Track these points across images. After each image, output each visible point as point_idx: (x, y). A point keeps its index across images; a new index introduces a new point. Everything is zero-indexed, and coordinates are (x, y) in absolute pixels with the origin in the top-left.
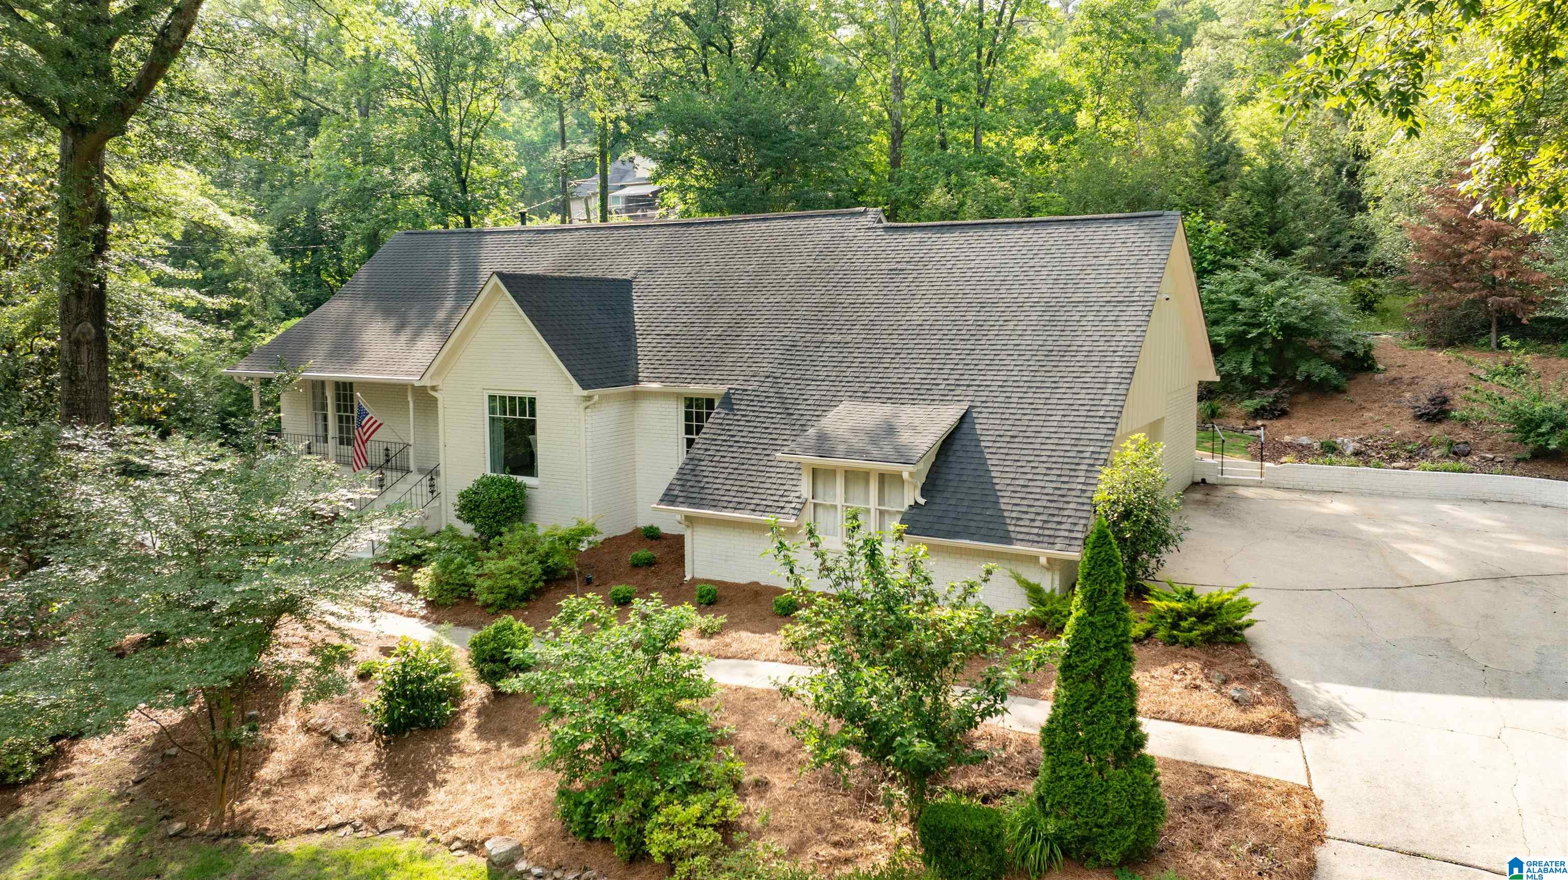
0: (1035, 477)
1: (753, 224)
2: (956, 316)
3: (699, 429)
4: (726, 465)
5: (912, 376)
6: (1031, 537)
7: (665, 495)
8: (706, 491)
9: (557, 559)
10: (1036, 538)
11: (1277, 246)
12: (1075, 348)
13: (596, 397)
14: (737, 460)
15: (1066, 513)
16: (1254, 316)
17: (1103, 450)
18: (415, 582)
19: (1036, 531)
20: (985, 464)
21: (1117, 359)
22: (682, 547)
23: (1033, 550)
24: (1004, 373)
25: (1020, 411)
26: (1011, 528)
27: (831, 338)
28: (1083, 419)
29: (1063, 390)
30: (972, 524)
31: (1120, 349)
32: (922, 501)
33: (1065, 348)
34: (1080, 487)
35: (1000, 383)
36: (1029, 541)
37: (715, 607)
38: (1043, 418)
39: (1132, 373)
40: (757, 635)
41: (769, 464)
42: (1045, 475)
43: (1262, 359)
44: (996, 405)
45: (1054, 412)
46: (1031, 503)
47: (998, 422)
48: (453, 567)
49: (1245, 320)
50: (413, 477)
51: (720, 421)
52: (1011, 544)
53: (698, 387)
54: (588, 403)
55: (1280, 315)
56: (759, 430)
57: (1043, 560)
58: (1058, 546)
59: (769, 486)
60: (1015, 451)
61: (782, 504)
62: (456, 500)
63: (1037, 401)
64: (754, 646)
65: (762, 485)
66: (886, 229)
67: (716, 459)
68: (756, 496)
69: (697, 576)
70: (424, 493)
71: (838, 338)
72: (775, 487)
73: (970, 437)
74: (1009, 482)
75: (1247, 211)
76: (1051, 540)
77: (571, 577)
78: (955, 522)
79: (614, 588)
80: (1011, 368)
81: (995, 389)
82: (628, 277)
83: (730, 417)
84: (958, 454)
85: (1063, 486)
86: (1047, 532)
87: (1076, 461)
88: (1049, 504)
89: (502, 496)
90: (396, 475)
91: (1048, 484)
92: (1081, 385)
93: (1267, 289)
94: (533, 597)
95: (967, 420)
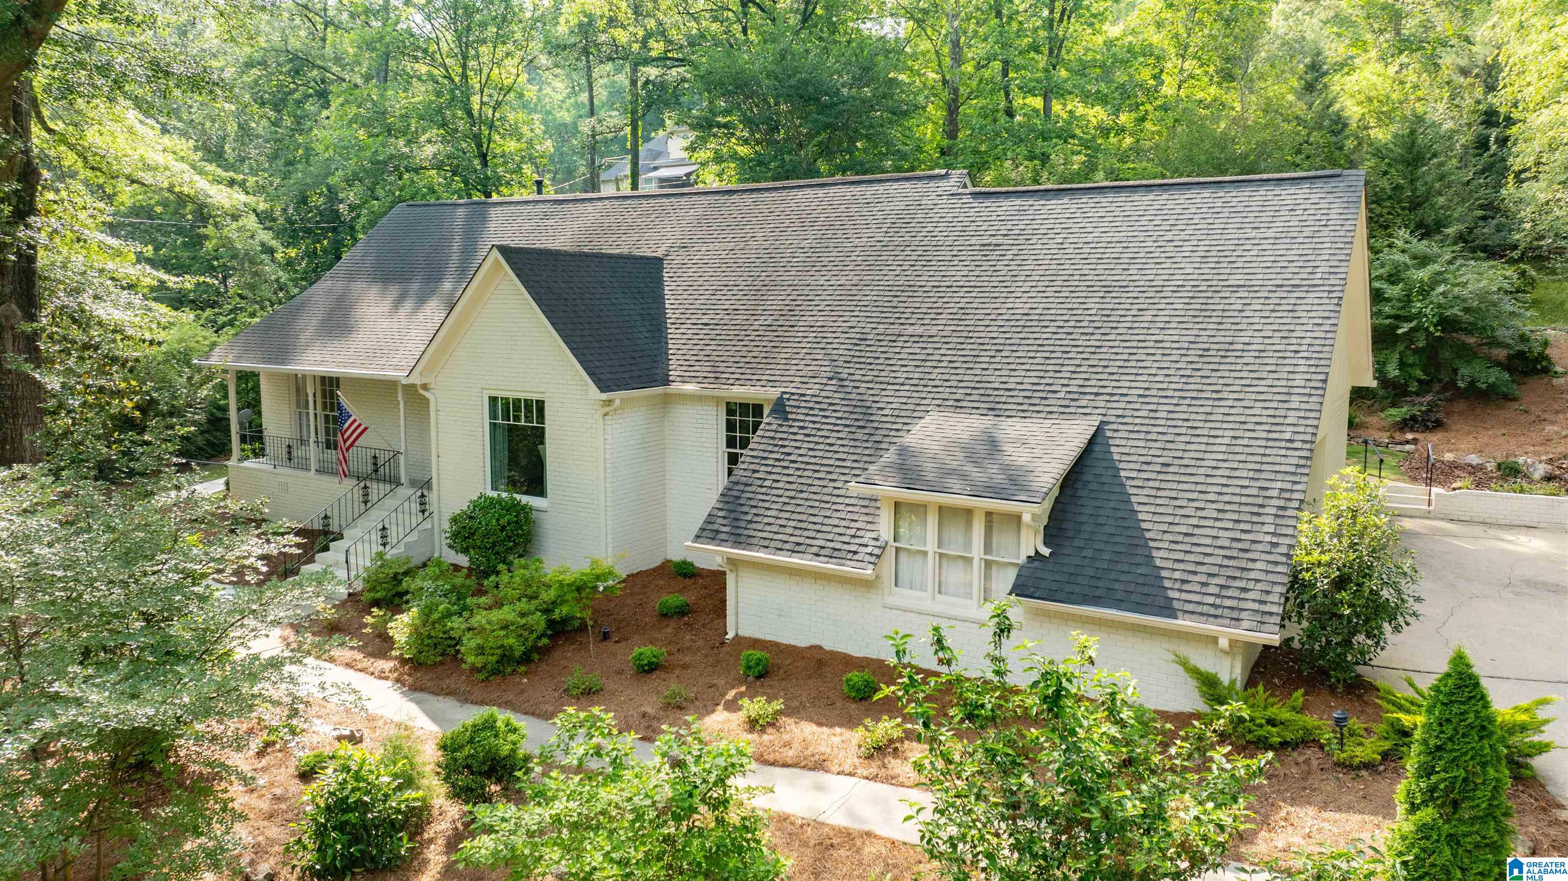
0: (1203, 523)
1: (808, 191)
2: (1073, 303)
3: (745, 443)
4: (780, 492)
5: (1019, 380)
6: (1205, 609)
7: (703, 529)
8: (754, 526)
9: (565, 610)
10: (1212, 611)
11: (1420, 225)
12: (1240, 347)
13: (618, 402)
14: (794, 486)
15: (1252, 575)
16: (1403, 308)
17: (1296, 487)
18: (391, 633)
19: (1211, 600)
20: (1129, 502)
21: (1303, 362)
22: (723, 588)
23: (1210, 628)
24: (1145, 378)
25: (1171, 430)
26: (1172, 594)
27: (910, 330)
28: (1264, 443)
29: (1230, 403)
30: (1116, 586)
31: (1304, 348)
32: (1046, 552)
33: (1226, 347)
34: (1268, 538)
35: (1141, 392)
36: (1202, 614)
37: (766, 681)
38: (1205, 440)
39: (1325, 381)
40: (825, 729)
41: (836, 492)
42: (1216, 519)
43: (1411, 360)
44: (1137, 421)
45: (1220, 433)
46: (1200, 559)
47: (1142, 444)
48: (435, 616)
49: (1393, 312)
50: (405, 491)
51: (771, 434)
52: (1175, 617)
53: (742, 389)
54: (607, 409)
55: (1440, 306)
56: (821, 447)
57: (1224, 643)
58: (1246, 624)
59: (836, 522)
60: (1169, 485)
61: (854, 548)
62: (446, 526)
63: (1193, 416)
64: (822, 749)
65: (827, 521)
66: (975, 195)
67: (767, 483)
68: (819, 535)
69: (742, 633)
70: (413, 511)
71: (919, 330)
72: (843, 523)
73: (1104, 464)
74: (1165, 527)
75: (1384, 183)
76: (1235, 614)
77: (583, 628)
78: (1094, 583)
79: (637, 650)
80: (1154, 371)
81: (1135, 399)
82: (659, 254)
83: (784, 429)
84: (1090, 487)
85: (1244, 536)
86: (1228, 603)
87: (1260, 501)
88: (1226, 562)
89: (502, 522)
90: (384, 488)
91: (1221, 533)
92: (1253, 396)
93: (1423, 274)
94: (536, 657)
95: (1099, 440)
